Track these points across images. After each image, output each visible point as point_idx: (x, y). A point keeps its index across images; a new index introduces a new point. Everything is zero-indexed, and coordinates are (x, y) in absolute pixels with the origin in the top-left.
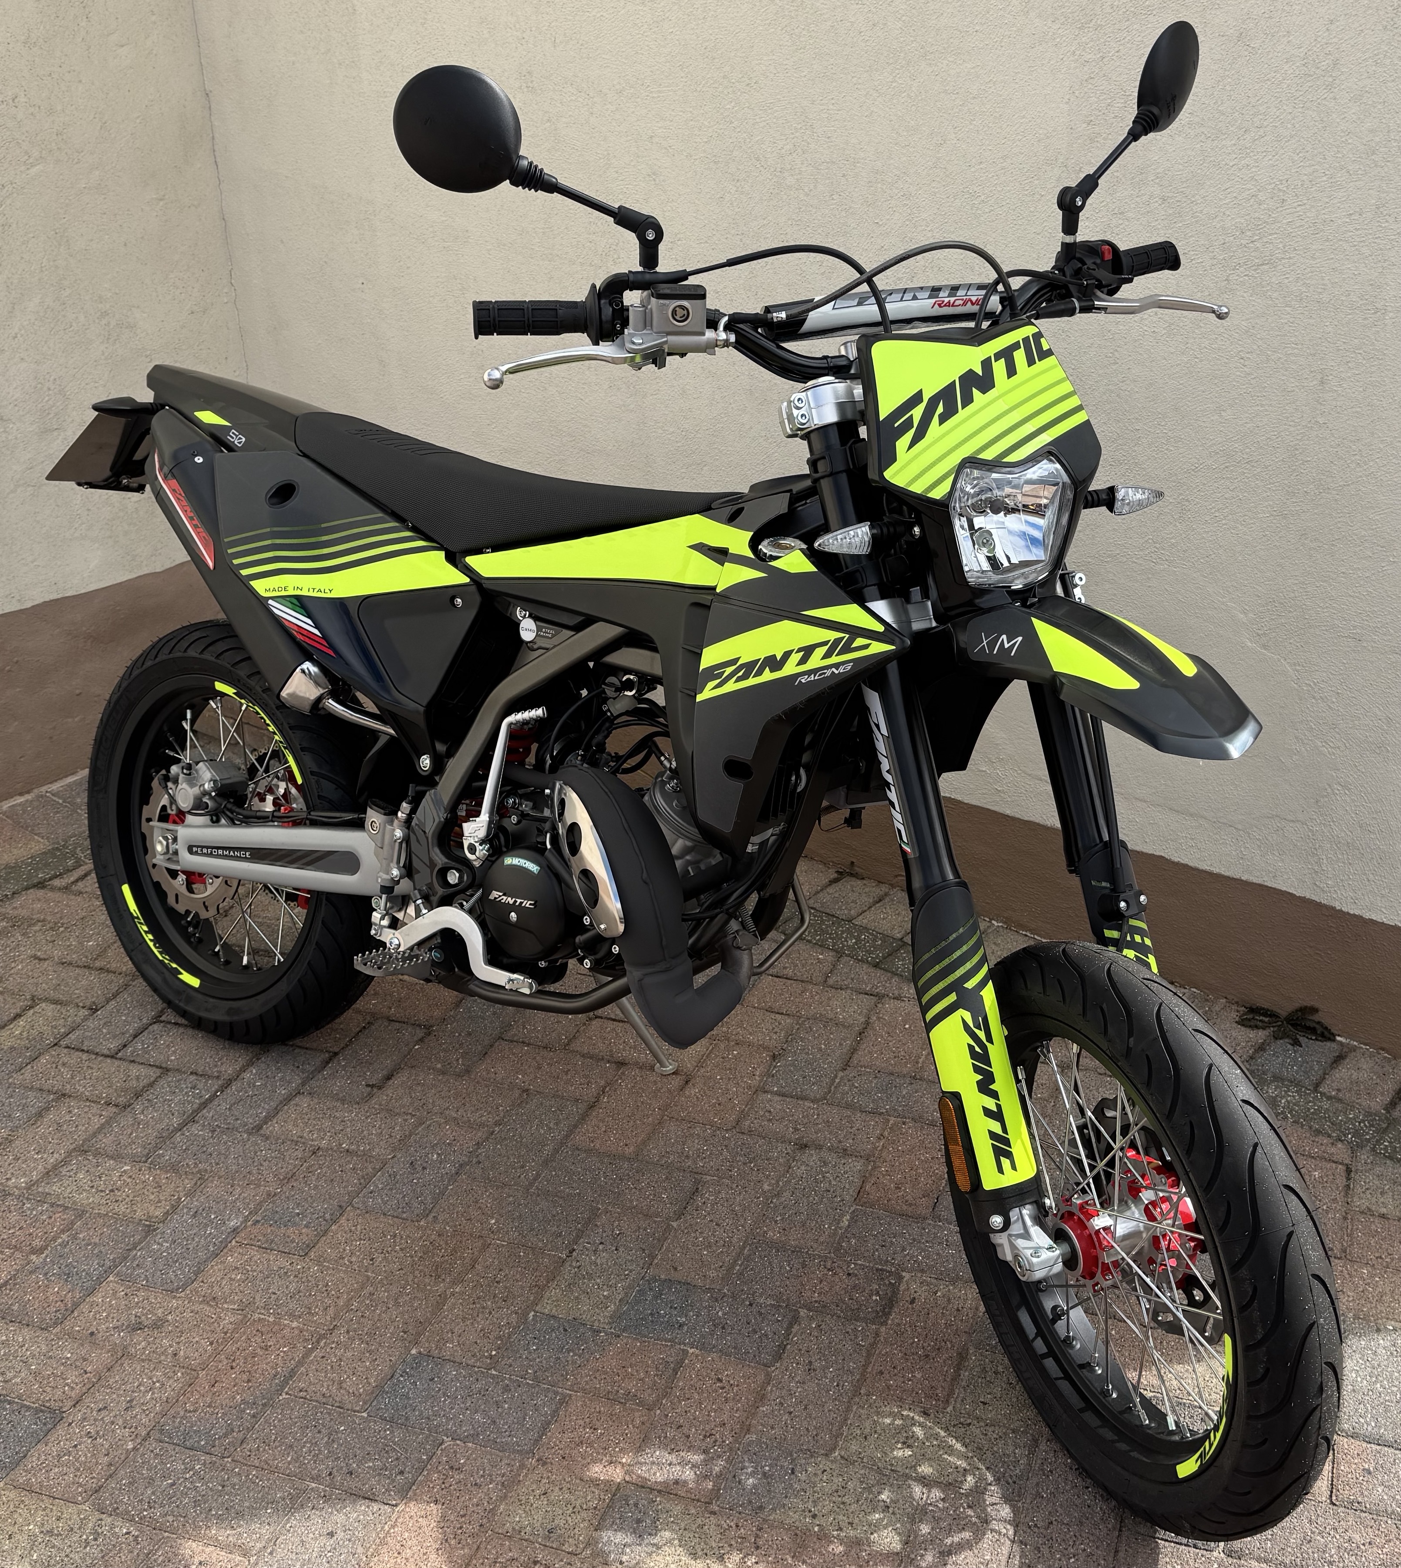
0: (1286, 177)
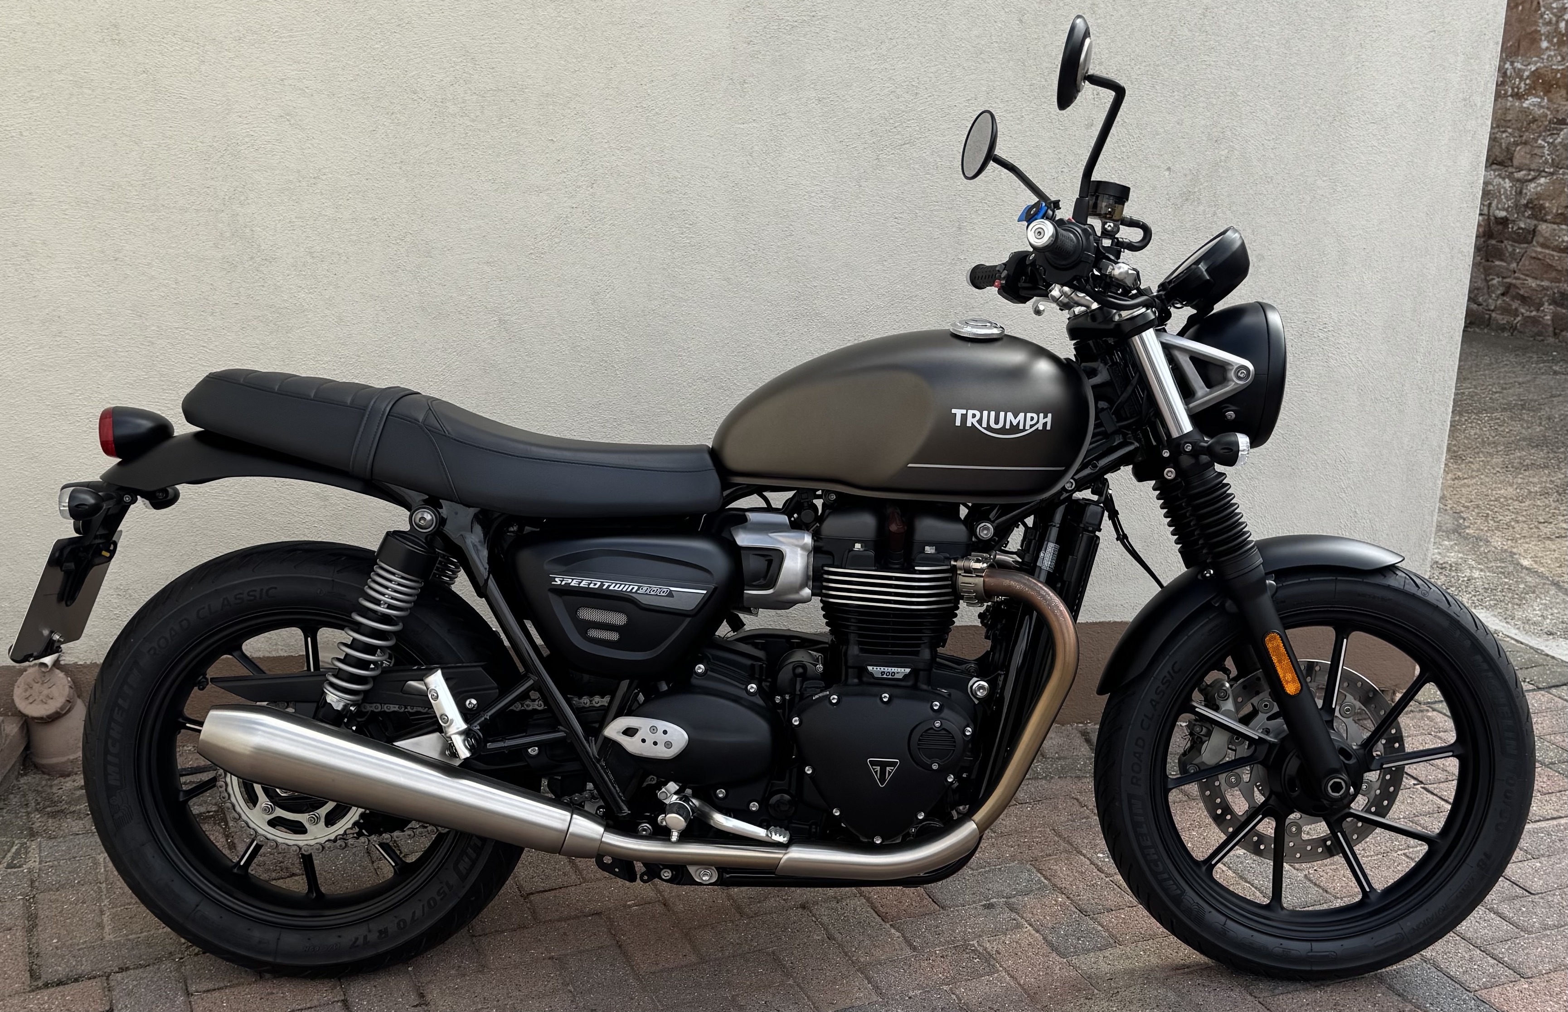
0: (917, 75)
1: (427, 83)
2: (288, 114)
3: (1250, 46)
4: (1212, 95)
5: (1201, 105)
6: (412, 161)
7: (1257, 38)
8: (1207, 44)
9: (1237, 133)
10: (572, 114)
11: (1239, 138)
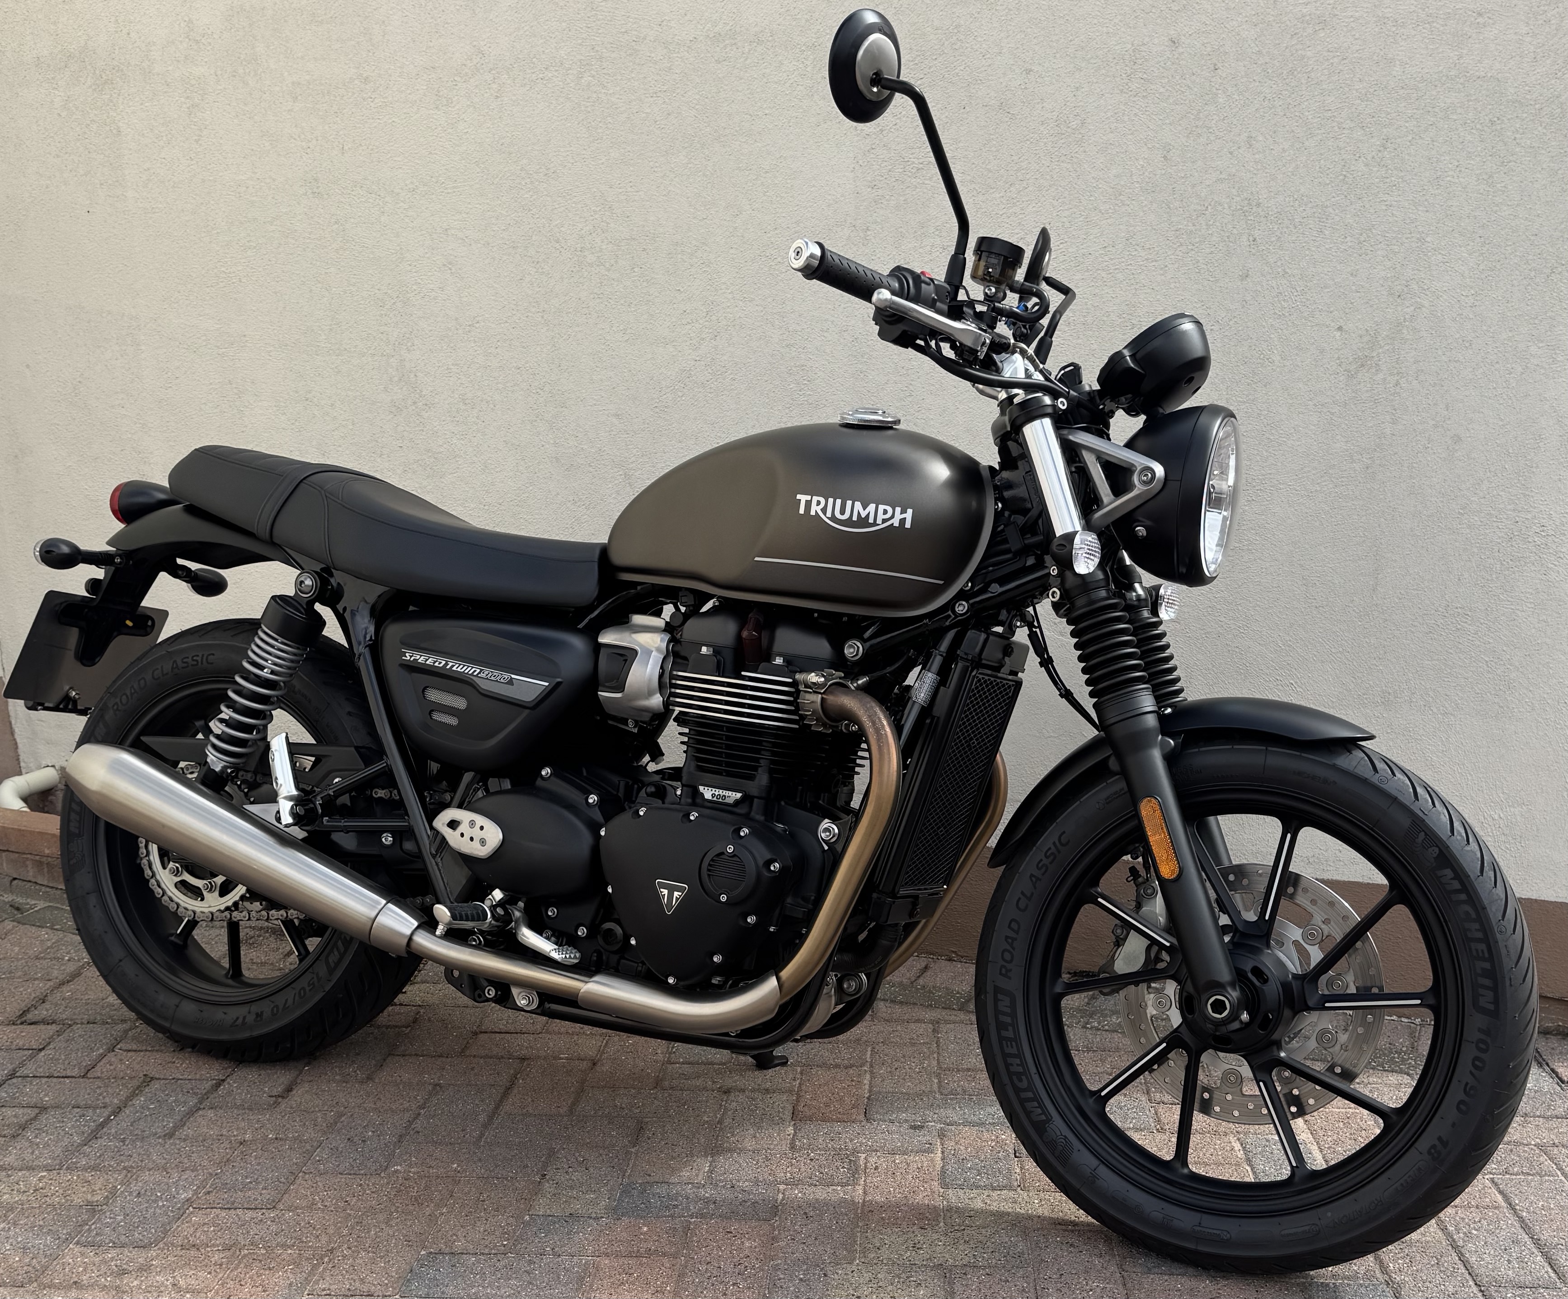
1: (568, 232)
2: (450, 263)
3: (1442, 183)
4: (1394, 241)
5: (1379, 252)
6: (553, 310)
7: (1450, 173)
8: (1388, 180)
9: (1426, 287)
10: (699, 263)
11: (1428, 293)
